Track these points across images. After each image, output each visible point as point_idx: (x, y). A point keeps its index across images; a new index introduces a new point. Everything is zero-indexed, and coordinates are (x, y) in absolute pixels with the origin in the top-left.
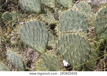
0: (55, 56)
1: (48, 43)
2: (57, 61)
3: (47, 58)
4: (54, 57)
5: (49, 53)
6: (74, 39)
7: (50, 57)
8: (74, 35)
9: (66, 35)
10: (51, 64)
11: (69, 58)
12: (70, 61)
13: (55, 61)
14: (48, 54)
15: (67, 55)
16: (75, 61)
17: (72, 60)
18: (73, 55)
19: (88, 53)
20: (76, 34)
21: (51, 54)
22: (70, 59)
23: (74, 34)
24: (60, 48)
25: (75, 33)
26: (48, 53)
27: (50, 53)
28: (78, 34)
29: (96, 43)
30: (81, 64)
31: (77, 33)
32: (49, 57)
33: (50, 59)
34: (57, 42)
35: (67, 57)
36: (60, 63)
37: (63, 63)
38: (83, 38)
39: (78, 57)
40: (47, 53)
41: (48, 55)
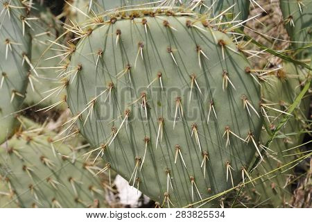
0: (73, 156)
1: (26, 82)
2: (85, 183)
3: (24, 168)
4: (64, 159)
5: (37, 138)
6: (170, 51)
7: (42, 159)
8: (165, 30)
9: (119, 32)
10: (50, 199)
11: (140, 160)
12: (151, 179)
13: (70, 179)
14: (28, 143)
15: (133, 147)
16: (178, 180)
17: (161, 171)
18: (164, 146)
19: (246, 131)
20: (177, 24)
21: (45, 142)
22: (151, 170)
23: (166, 25)
24: (88, 111)
25: (170, 20)
26: (29, 140)
27: (43, 140)
28: (188, 26)
29: (290, 76)
30: (212, 192)
31: (183, 20)
32: (39, 164)
33: (44, 173)
34: (72, 73)
35: (131, 160)
36: (99, 191)
37: (115, 188)
38: (221, 44)
39: (194, 156)
40: (23, 141)
41: (31, 153)
